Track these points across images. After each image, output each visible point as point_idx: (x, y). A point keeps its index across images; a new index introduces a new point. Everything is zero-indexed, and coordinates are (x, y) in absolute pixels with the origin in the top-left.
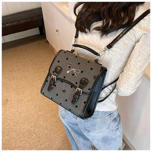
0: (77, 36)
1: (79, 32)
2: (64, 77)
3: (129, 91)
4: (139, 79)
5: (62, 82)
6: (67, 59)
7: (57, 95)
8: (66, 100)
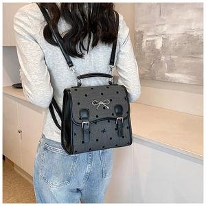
2: (97, 117)
5: (96, 123)
6: (86, 95)
7: (97, 140)
8: (111, 139)
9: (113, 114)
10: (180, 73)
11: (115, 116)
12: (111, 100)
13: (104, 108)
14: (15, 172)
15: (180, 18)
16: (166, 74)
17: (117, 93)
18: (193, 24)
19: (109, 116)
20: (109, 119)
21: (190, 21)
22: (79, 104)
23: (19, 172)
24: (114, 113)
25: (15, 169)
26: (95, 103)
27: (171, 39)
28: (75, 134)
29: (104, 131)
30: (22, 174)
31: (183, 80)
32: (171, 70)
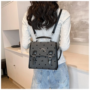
0: (35, 33)
1: (36, 30)
2: (40, 54)
3: (66, 47)
4: (68, 40)
5: (39, 57)
6: (37, 45)
7: (39, 64)
8: (45, 65)
10: (79, 38)
12: (47, 48)
13: (44, 51)
14: (13, 83)
15: (77, 15)
16: (73, 38)
17: (51, 45)
18: (83, 17)
21: (81, 16)
22: (33, 48)
23: (15, 83)
24: (48, 54)
25: (13, 82)
26: (40, 49)
27: (75, 24)
29: (42, 61)
30: (16, 84)
31: (80, 41)
32: (75, 37)
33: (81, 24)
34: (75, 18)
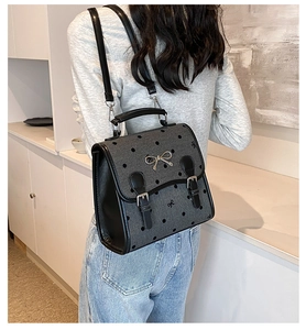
5: (156, 193)
6: (133, 150)
9: (180, 174)
11: (184, 176)
15: (279, 16)
17: (180, 137)
19: (175, 178)
20: (175, 183)
21: (294, 22)
22: (125, 166)
26: (150, 159)
27: (266, 51)
28: (128, 218)
29: (171, 204)
31: (282, 122)
32: (265, 104)
33: (289, 57)
34: (270, 29)
